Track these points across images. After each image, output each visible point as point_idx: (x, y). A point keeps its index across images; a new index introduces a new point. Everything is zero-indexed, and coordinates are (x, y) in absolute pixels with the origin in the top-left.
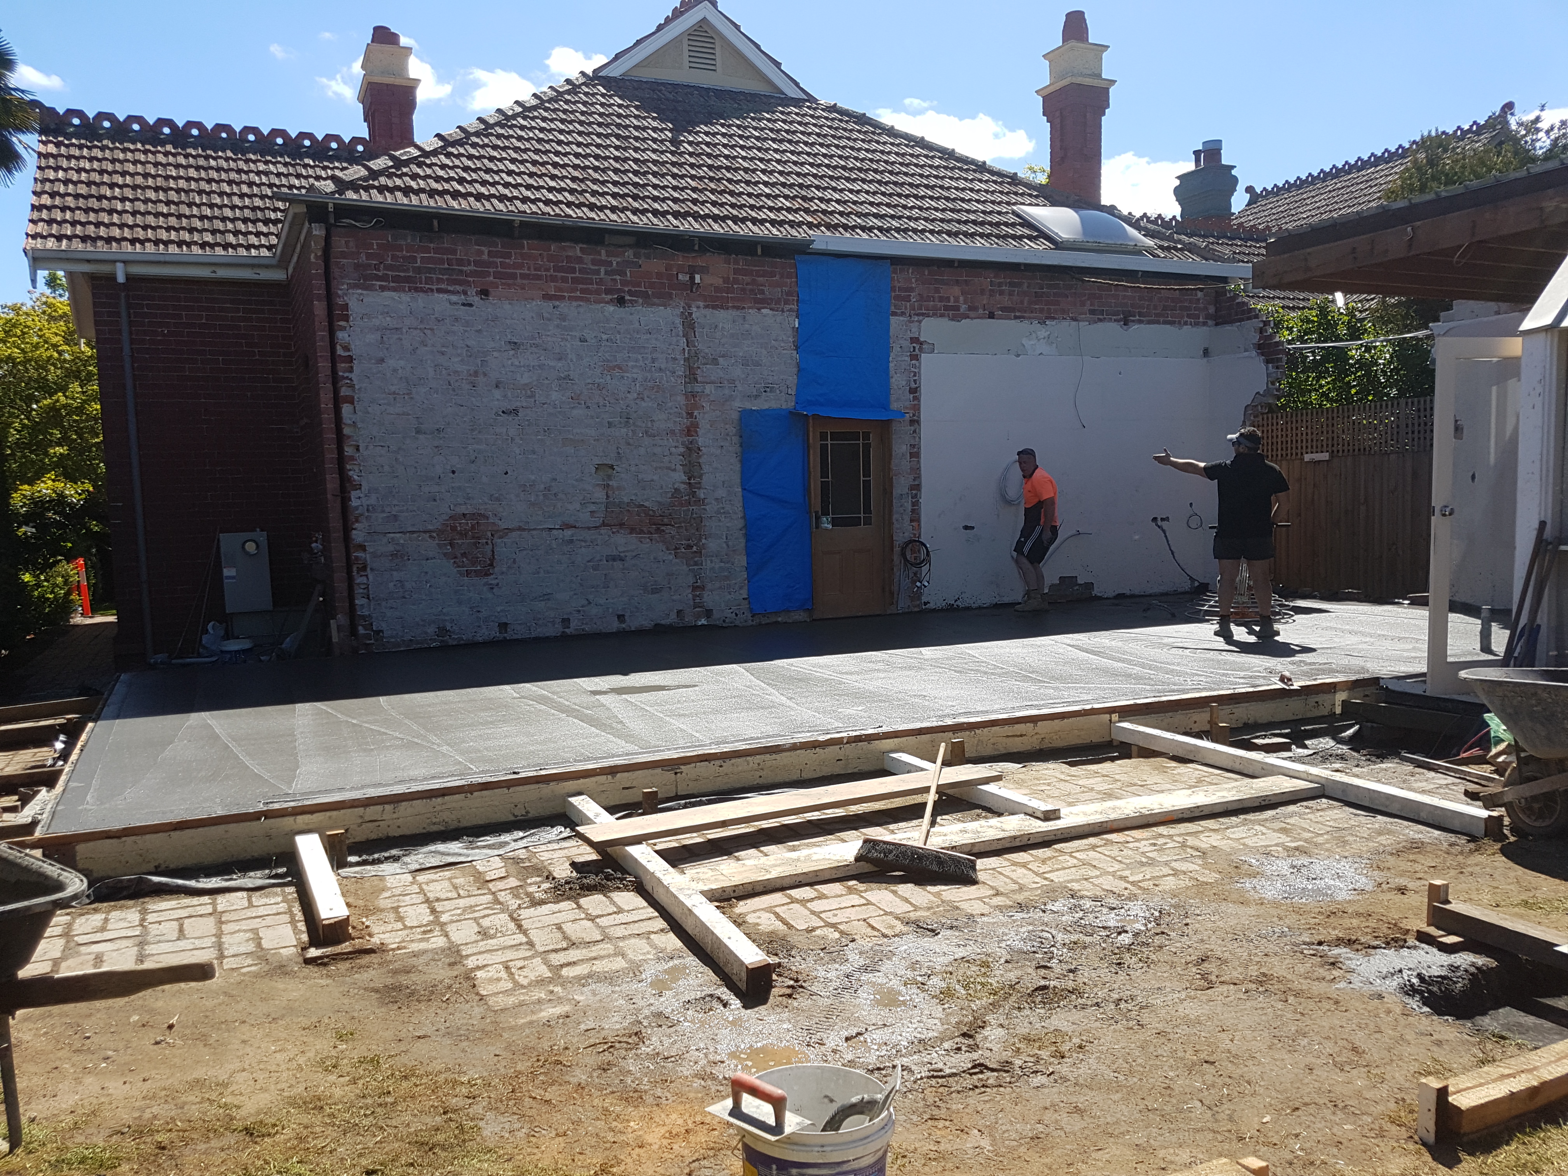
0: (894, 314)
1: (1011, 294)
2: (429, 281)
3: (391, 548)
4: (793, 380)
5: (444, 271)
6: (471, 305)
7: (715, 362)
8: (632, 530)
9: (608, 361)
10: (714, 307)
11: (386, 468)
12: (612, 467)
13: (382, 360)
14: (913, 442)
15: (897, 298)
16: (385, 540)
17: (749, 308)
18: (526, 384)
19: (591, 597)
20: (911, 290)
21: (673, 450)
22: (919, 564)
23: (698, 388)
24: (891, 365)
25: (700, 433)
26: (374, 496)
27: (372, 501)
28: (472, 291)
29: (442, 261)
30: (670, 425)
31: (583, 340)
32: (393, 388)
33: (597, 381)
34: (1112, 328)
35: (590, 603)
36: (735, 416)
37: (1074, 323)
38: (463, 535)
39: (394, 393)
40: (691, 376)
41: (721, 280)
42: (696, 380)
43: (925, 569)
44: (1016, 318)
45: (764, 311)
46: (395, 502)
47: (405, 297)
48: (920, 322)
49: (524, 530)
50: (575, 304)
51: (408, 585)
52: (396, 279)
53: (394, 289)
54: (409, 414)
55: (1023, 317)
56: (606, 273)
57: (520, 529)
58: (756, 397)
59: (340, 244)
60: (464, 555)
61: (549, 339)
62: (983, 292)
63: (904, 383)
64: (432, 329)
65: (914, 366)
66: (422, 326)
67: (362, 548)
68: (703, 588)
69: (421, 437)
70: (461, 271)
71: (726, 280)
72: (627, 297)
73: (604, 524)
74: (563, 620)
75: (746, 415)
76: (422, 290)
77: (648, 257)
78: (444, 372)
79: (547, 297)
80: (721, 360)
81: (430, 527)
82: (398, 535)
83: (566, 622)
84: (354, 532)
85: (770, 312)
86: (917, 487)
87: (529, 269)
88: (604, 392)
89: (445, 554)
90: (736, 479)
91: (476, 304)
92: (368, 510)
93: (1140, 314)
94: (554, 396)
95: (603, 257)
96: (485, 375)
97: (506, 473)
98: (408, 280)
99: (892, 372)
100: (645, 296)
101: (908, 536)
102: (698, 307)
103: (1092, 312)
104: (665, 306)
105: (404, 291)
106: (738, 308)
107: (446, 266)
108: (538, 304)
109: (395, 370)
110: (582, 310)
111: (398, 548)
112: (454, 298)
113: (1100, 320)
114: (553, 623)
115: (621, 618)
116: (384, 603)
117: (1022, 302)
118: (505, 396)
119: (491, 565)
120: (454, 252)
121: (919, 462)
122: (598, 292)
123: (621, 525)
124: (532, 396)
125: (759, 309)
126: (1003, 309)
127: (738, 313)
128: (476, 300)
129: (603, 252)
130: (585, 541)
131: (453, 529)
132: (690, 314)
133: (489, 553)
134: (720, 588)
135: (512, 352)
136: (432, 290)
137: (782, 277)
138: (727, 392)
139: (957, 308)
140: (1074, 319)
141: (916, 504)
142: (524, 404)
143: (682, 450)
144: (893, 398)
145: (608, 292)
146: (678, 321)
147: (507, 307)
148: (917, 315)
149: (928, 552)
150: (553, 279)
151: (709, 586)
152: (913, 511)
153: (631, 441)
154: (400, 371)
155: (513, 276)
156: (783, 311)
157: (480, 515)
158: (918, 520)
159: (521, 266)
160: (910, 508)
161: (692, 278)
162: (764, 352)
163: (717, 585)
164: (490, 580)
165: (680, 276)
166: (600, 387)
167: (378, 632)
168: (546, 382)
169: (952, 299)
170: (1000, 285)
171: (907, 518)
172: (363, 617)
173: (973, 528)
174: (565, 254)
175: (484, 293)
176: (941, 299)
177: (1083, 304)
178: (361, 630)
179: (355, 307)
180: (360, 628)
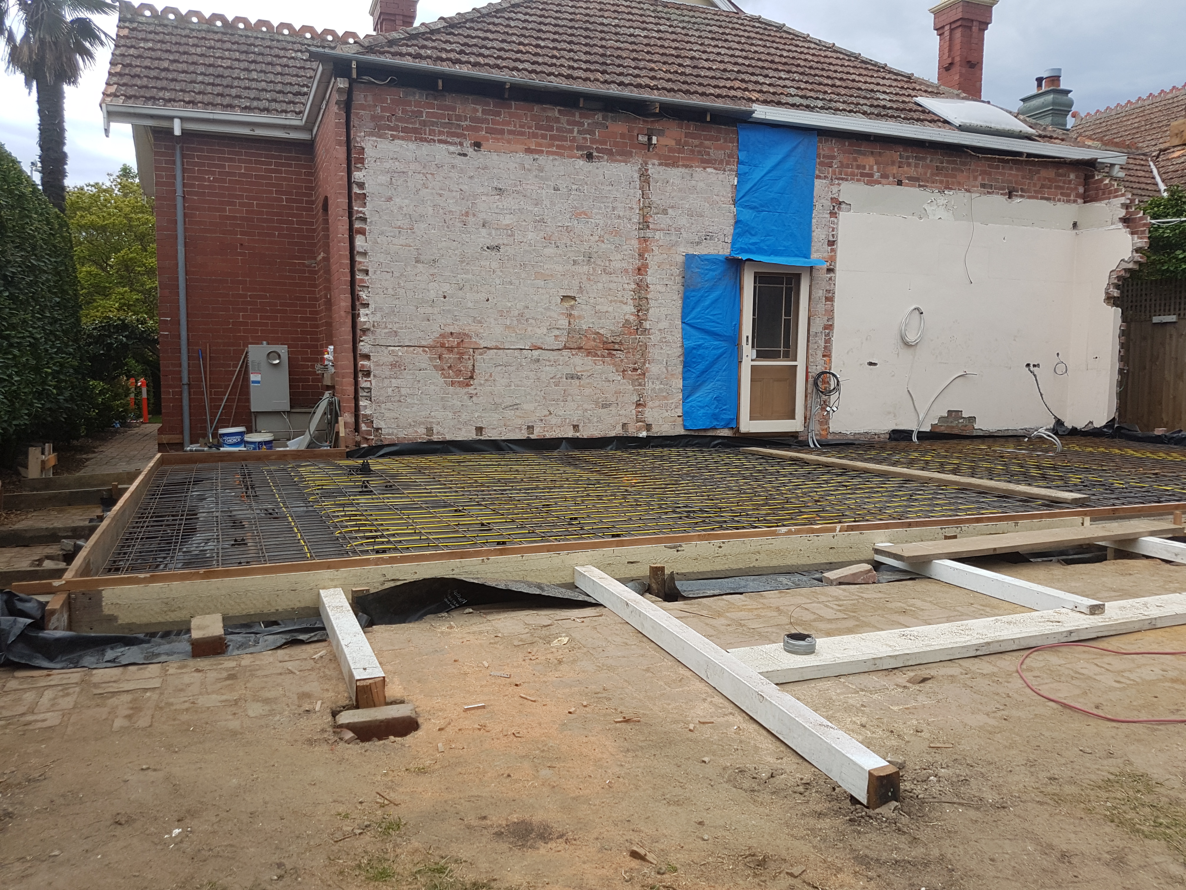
0: (819, 177)
1: (917, 166)
2: (432, 132)
3: (391, 359)
4: (729, 230)
5: (444, 125)
6: (465, 155)
7: (665, 212)
8: (589, 354)
9: (576, 208)
10: (667, 165)
11: (390, 291)
12: (574, 298)
13: (390, 199)
14: (828, 288)
15: (822, 164)
16: (386, 351)
17: (696, 167)
18: (508, 225)
19: (552, 409)
20: (833, 157)
21: (626, 286)
22: (828, 392)
23: (649, 234)
24: (814, 221)
25: (649, 273)
26: (379, 315)
27: (378, 318)
28: (467, 143)
29: (443, 116)
30: (625, 265)
31: (556, 189)
32: (399, 223)
33: (567, 224)
34: (997, 201)
35: (551, 414)
36: (680, 259)
37: (968, 194)
38: (450, 349)
39: (399, 227)
40: (645, 225)
41: (673, 143)
42: (648, 227)
43: (834, 397)
44: (920, 186)
45: (709, 170)
46: (396, 320)
47: (412, 146)
48: (839, 184)
49: (500, 349)
50: (551, 157)
51: (403, 391)
52: (405, 130)
53: (403, 138)
54: (410, 246)
55: (926, 186)
56: (578, 132)
57: (497, 348)
58: (698, 243)
59: (359, 98)
60: (450, 367)
61: (528, 186)
62: (893, 163)
63: (824, 237)
64: (432, 174)
65: (832, 223)
66: (424, 171)
67: (367, 357)
68: (644, 406)
69: (419, 265)
70: (459, 125)
71: (678, 142)
72: (595, 154)
73: (565, 348)
74: (529, 427)
75: (690, 258)
76: (426, 140)
77: (614, 120)
78: (441, 211)
79: (529, 151)
80: (670, 211)
81: (424, 343)
82: (397, 348)
83: (530, 428)
84: (362, 344)
85: (714, 171)
86: (829, 327)
87: (515, 126)
88: (572, 234)
89: (435, 366)
90: (678, 313)
91: (469, 154)
92: (374, 326)
93: (1022, 190)
94: (530, 236)
95: (577, 119)
96: (474, 215)
97: (488, 300)
98: (415, 131)
99: (814, 228)
100: (610, 153)
101: (820, 369)
102: (654, 165)
103: (983, 186)
104: (626, 162)
105: (411, 140)
106: (686, 166)
107: (447, 121)
108: (521, 156)
109: (401, 208)
110: (557, 163)
111: (396, 359)
112: (452, 148)
113: (989, 193)
114: (520, 429)
115: (576, 427)
116: (383, 406)
117: (926, 174)
118: (490, 234)
119: (472, 377)
120: (454, 109)
121: (832, 305)
122: (570, 148)
123: (580, 348)
124: (513, 235)
125: (705, 168)
126: (910, 179)
127: (687, 171)
128: (470, 151)
129: (577, 114)
130: (550, 361)
131: (443, 346)
132: (647, 170)
133: (471, 367)
134: (659, 406)
135: (498, 197)
136: (434, 141)
137: (725, 141)
138: (673, 238)
139: (871, 175)
140: (968, 191)
141: (828, 341)
142: (505, 242)
143: (634, 286)
144: (813, 249)
145: (579, 148)
146: (636, 175)
147: (494, 156)
148: (838, 179)
149: (838, 381)
150: (535, 135)
151: (650, 404)
152: (825, 347)
153: (592, 277)
154: (405, 209)
155: (502, 132)
156: (725, 171)
157: (465, 334)
158: (829, 356)
159: (508, 123)
160: (823, 344)
161: (650, 139)
162: (707, 205)
163: (657, 403)
164: (470, 390)
165: (640, 138)
166: (568, 230)
167: (378, 429)
168: (524, 223)
169: (867, 167)
170: (908, 158)
171: (820, 353)
172: (365, 416)
173: (875, 364)
174: (545, 114)
175: (477, 145)
176: (858, 167)
177: (975, 178)
178: (364, 427)
179: (370, 152)
180: (363, 425)
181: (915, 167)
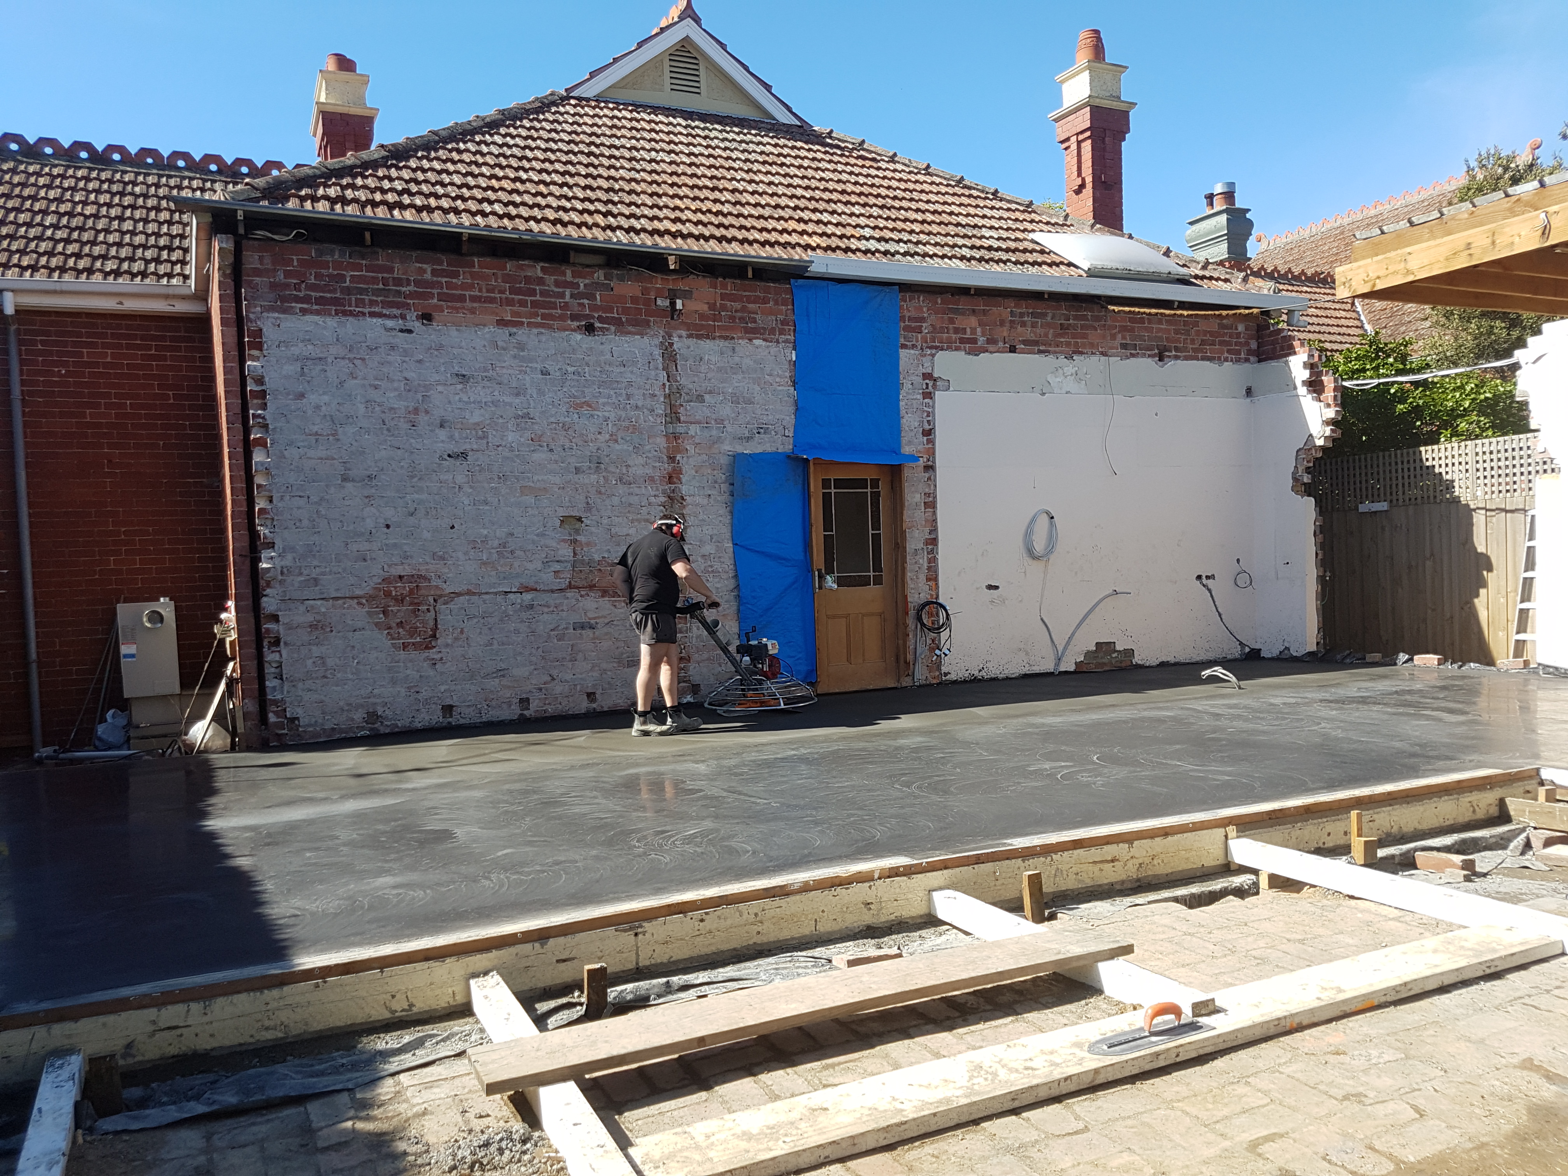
0: (904, 346)
1: (1034, 325)
2: (360, 303)
3: (310, 618)
4: (790, 420)
5: (377, 292)
6: (410, 331)
7: (700, 399)
8: (604, 593)
9: (575, 397)
10: (699, 337)
11: (305, 522)
12: (580, 519)
13: (302, 396)
14: (927, 490)
15: (907, 328)
16: (302, 608)
17: (739, 338)
18: (477, 424)
19: (555, 673)
20: (922, 320)
21: (652, 499)
22: (937, 629)
23: (680, 428)
24: (902, 404)
25: (684, 480)
26: (289, 556)
27: (288, 561)
28: (412, 315)
29: (375, 280)
30: (649, 471)
31: (545, 373)
32: (315, 429)
33: (562, 419)
34: (1145, 365)
35: (553, 679)
36: (724, 460)
37: (1104, 358)
38: (400, 600)
39: (316, 434)
40: (673, 415)
41: (706, 307)
42: (679, 420)
43: (944, 635)
44: (1040, 352)
45: (757, 342)
46: (316, 563)
47: (331, 322)
48: (933, 355)
49: (474, 594)
50: (535, 331)
51: (330, 662)
52: (319, 301)
53: (318, 313)
54: (334, 459)
55: (1048, 352)
56: (572, 296)
57: (469, 593)
58: (748, 439)
59: (252, 259)
60: (400, 624)
61: (505, 371)
62: (1002, 323)
63: (916, 424)
64: (363, 360)
65: (927, 405)
66: (351, 356)
67: (275, 618)
68: (688, 659)
69: (349, 485)
70: (399, 292)
71: (712, 306)
72: (597, 325)
73: (570, 586)
74: (522, 700)
75: (737, 458)
76: (351, 314)
77: (621, 279)
78: (377, 409)
79: (502, 323)
80: (707, 397)
81: (358, 592)
82: (319, 603)
83: (524, 702)
84: (264, 599)
85: (764, 343)
86: (933, 542)
87: (480, 290)
88: (570, 432)
89: (377, 624)
90: (725, 532)
91: (416, 330)
92: (282, 573)
93: (1177, 349)
94: (511, 437)
95: (569, 277)
96: (427, 412)
97: (453, 527)
98: (335, 302)
99: (903, 412)
100: (618, 322)
101: (924, 597)
102: (680, 337)
103: (1124, 347)
104: (642, 335)
105: (330, 315)
106: (726, 338)
107: (381, 286)
108: (491, 330)
109: (318, 407)
110: (544, 338)
111: (318, 618)
112: (390, 323)
113: (1132, 355)
114: (510, 704)
115: (591, 696)
116: (300, 685)
117: (1046, 335)
118: (451, 437)
119: (434, 636)
120: (391, 270)
121: (934, 513)
122: (562, 318)
123: (591, 587)
124: (485, 437)
125: (750, 340)
126: (1026, 343)
127: (727, 343)
128: (417, 325)
129: (569, 273)
130: (548, 607)
131: (388, 594)
132: (671, 344)
133: (431, 623)
134: (709, 659)
135: (460, 386)
136: (364, 314)
137: (776, 303)
138: (714, 432)
139: (974, 341)
140: (1104, 354)
141: (933, 560)
142: (475, 447)
143: (663, 499)
144: (904, 441)
145: (574, 317)
146: (657, 352)
147: (453, 332)
148: (931, 348)
149: (948, 615)
150: (510, 302)
151: (695, 657)
152: (929, 568)
153: (603, 490)
154: (324, 408)
155: (462, 299)
156: (778, 342)
157: (420, 577)
158: (936, 579)
159: (471, 287)
160: (926, 565)
161: (673, 304)
162: (757, 388)
163: (705, 656)
164: (433, 654)
165: (659, 302)
166: (566, 428)
167: (293, 720)
168: (501, 421)
169: (968, 330)
170: (1022, 315)
171: (922, 577)
172: (275, 702)
173: (997, 588)
174: (523, 274)
175: (426, 317)
176: (956, 331)
177: (1114, 338)
178: (272, 718)
179: (270, 333)
180: (271, 715)
181: (1032, 327)
